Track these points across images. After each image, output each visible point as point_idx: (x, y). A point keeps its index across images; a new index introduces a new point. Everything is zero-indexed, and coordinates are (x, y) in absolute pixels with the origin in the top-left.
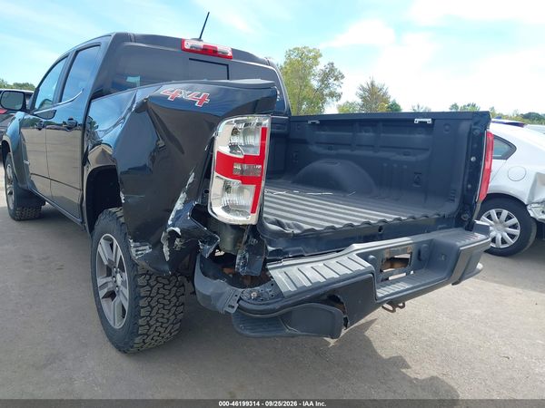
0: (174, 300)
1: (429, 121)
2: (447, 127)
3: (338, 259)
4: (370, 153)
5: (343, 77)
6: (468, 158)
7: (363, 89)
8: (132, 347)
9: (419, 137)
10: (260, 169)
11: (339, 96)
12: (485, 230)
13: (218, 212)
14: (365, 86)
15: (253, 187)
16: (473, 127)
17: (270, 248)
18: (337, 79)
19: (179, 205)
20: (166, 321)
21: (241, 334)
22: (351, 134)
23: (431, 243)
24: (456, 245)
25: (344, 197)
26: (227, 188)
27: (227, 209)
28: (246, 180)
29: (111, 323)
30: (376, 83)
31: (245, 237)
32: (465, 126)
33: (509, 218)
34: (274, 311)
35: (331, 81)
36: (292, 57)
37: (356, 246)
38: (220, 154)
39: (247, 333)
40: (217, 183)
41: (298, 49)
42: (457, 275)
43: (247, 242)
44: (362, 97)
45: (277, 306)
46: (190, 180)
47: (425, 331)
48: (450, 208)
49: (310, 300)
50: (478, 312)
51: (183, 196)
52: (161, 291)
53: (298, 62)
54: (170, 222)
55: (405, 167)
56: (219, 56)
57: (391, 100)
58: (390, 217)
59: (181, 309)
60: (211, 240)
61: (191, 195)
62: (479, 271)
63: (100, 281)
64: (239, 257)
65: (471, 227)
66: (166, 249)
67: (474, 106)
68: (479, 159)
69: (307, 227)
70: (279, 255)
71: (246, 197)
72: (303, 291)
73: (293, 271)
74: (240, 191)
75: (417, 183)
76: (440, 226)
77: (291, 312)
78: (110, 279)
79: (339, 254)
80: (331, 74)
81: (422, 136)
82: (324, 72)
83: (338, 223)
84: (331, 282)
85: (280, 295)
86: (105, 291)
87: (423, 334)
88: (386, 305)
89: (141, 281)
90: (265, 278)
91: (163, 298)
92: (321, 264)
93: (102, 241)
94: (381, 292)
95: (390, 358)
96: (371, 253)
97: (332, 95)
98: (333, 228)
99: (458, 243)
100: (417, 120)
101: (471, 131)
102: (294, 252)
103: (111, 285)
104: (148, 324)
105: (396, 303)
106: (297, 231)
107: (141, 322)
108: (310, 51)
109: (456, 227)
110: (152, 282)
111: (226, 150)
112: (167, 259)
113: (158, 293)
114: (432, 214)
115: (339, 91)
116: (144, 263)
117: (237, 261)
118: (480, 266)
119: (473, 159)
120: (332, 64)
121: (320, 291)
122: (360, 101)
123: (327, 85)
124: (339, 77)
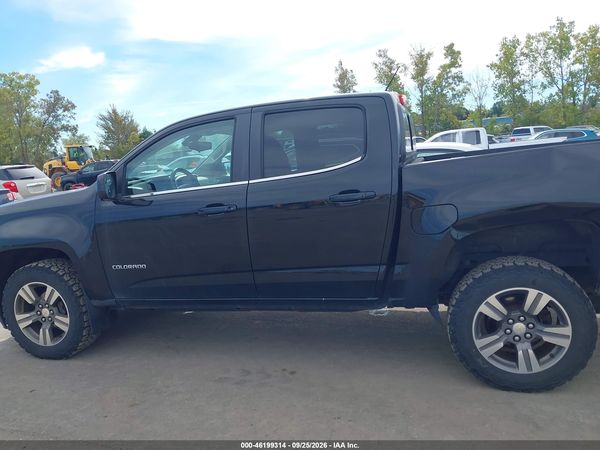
5: (73, 107)
7: (103, 118)
11: (75, 129)
14: (105, 114)
18: (66, 109)
30: (119, 111)
35: (60, 112)
41: (4, 75)
53: (8, 91)
57: (141, 128)
80: (57, 104)
82: (48, 102)
97: (65, 128)
108: (21, 78)
115: (72, 123)
120: (57, 92)
122: (102, 132)
123: (56, 118)
124: (69, 107)
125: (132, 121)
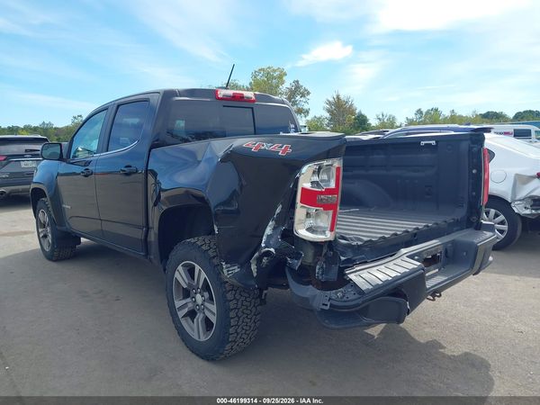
0: (254, 310)
1: (433, 142)
2: (449, 147)
3: (394, 262)
4: (384, 172)
5: (308, 93)
6: (470, 171)
7: (329, 103)
8: (222, 354)
9: (426, 156)
10: (336, 198)
11: (307, 112)
12: (490, 228)
13: (302, 232)
14: (331, 99)
15: (331, 212)
16: (472, 146)
17: (343, 258)
18: (303, 96)
19: (268, 231)
20: (248, 328)
21: (328, 328)
22: (362, 157)
23: (453, 242)
24: (473, 242)
25: (369, 211)
26: (308, 215)
27: (310, 229)
28: (327, 207)
29: (196, 337)
30: (342, 97)
31: (325, 251)
32: (465, 145)
33: (496, 216)
34: (358, 305)
35: (298, 98)
36: (258, 77)
37: (404, 251)
38: (304, 190)
39: (333, 326)
40: (300, 211)
41: (263, 70)
42: (477, 267)
43: (325, 254)
44: (329, 111)
45: (360, 301)
46: (278, 211)
47: (450, 319)
48: (461, 213)
49: (382, 295)
50: (488, 299)
51: (271, 223)
52: (245, 303)
53: (265, 82)
54: (263, 245)
55: (417, 181)
56: (245, 101)
57: (357, 111)
58: (421, 225)
59: (258, 317)
60: (297, 256)
61: (278, 223)
62: (491, 262)
63: (178, 303)
64: (318, 267)
65: (479, 227)
66: (254, 267)
67: (436, 110)
68: (479, 171)
69: (365, 239)
70: (351, 263)
71: (324, 220)
72: (377, 287)
73: (365, 274)
74: (317, 215)
75: (428, 194)
76: (455, 229)
77: (368, 306)
78: (189, 300)
79: (393, 258)
80: (297, 91)
81: (429, 155)
82: (290, 90)
83: (387, 234)
84: (396, 279)
85: (360, 292)
86: (186, 310)
87: (448, 321)
88: (429, 297)
89: (229, 296)
90: (343, 281)
91: (247, 309)
92: (382, 267)
93: (180, 268)
94: (429, 284)
95: (427, 343)
96: (415, 255)
97: (300, 111)
98: (384, 238)
99: (476, 241)
100: (423, 143)
101: (470, 149)
102: (360, 259)
103: (190, 305)
104: (236, 332)
105: (436, 293)
106: (360, 243)
107: (231, 330)
108: (274, 71)
109: (467, 228)
110: (238, 296)
111: (308, 186)
112: (255, 274)
113: (242, 305)
114: (449, 219)
115: (306, 107)
116: (234, 281)
117: (317, 271)
118: (491, 259)
119: (474, 171)
120: (297, 82)
121: (390, 286)
122: (327, 115)
123: (294, 103)
124: (305, 94)
125: (352, 105)
